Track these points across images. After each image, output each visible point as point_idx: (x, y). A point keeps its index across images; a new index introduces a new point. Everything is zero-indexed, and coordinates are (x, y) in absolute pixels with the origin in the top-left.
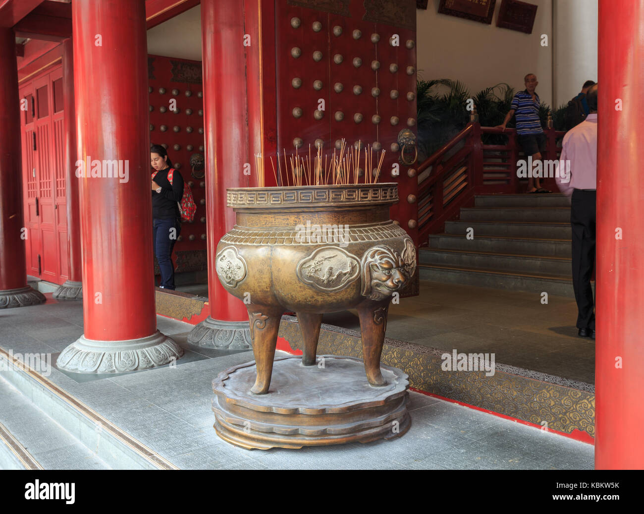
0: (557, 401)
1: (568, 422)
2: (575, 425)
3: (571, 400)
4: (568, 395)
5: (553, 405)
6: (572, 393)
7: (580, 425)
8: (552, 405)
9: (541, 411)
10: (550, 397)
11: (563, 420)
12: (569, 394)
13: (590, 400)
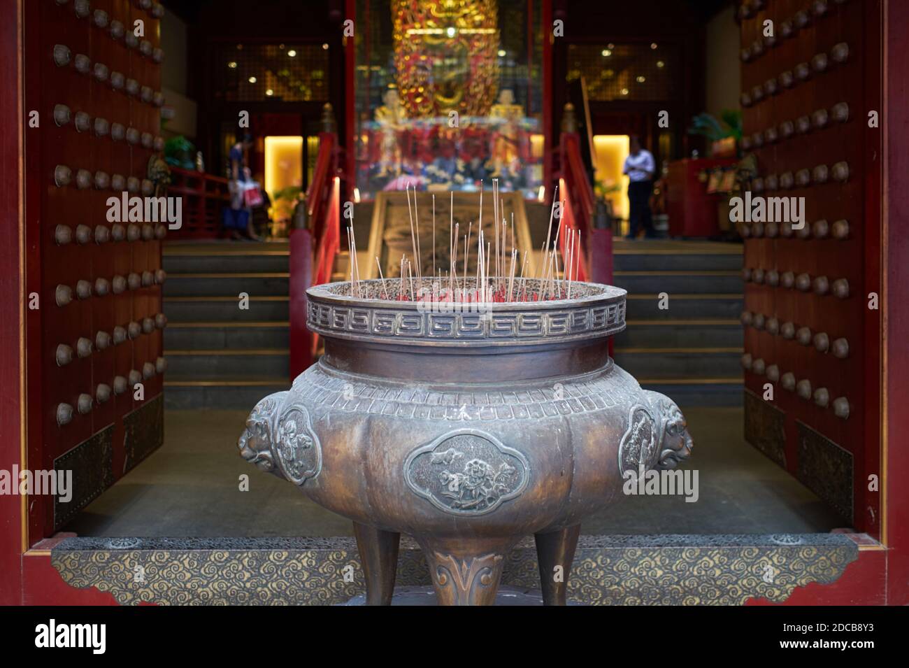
0: (725, 568)
1: (740, 593)
2: (750, 593)
3: (745, 562)
4: (740, 556)
5: (720, 575)
6: (746, 552)
7: (757, 592)
8: (717, 575)
9: (700, 588)
10: (715, 565)
11: (733, 592)
12: (742, 555)
13: (770, 555)
